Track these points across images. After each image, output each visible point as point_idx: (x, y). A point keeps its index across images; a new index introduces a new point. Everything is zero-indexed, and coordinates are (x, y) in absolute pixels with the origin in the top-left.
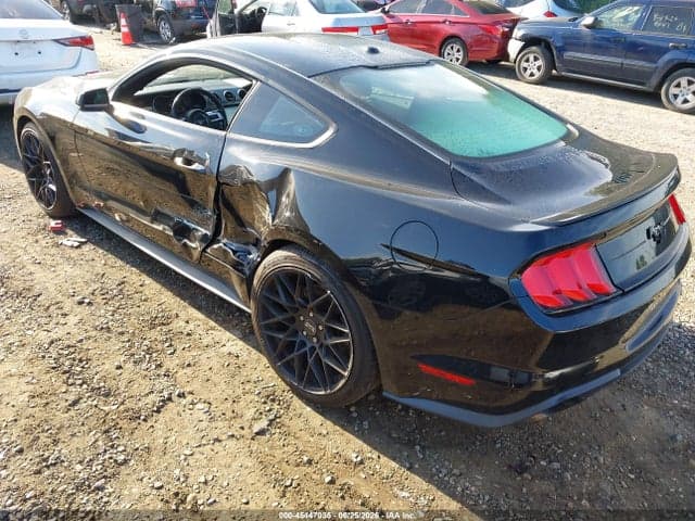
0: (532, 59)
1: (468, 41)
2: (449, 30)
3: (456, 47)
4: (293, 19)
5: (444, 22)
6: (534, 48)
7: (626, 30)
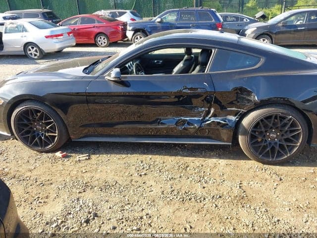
0: (139, 38)
1: (108, 34)
2: (97, 30)
3: (103, 38)
4: (24, 34)
5: (94, 27)
6: (139, 33)
7: (173, 22)
